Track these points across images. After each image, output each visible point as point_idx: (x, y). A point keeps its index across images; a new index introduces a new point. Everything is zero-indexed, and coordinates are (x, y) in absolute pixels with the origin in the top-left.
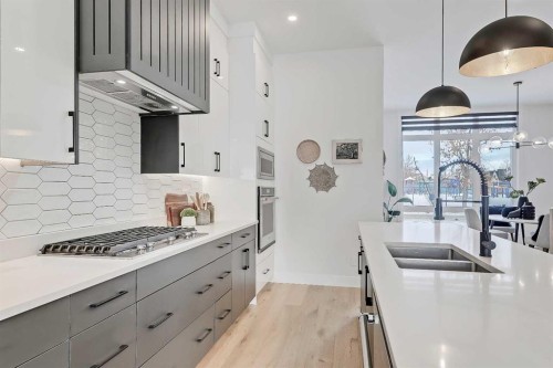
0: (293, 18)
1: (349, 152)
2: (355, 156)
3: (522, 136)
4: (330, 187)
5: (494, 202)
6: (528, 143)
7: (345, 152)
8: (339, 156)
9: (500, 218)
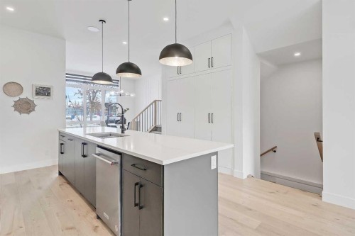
0: (10, 9)
1: (44, 92)
2: (49, 94)
3: (122, 92)
4: (30, 112)
5: (111, 118)
6: (124, 94)
7: (42, 92)
8: (37, 94)
9: (114, 124)
